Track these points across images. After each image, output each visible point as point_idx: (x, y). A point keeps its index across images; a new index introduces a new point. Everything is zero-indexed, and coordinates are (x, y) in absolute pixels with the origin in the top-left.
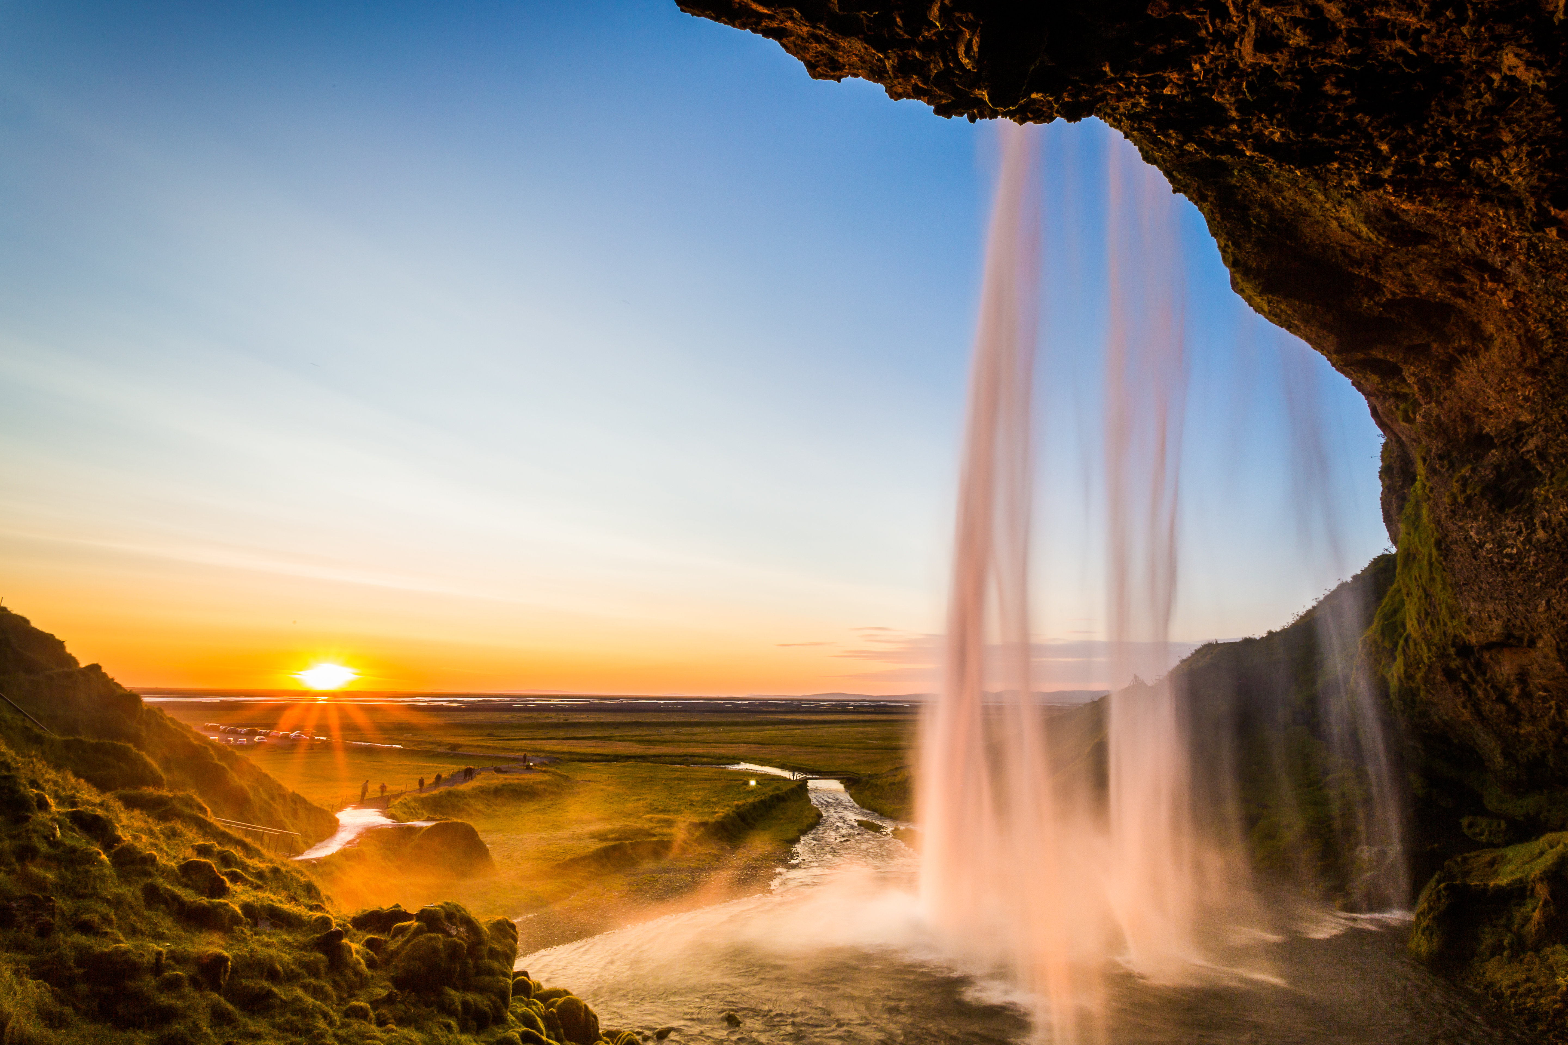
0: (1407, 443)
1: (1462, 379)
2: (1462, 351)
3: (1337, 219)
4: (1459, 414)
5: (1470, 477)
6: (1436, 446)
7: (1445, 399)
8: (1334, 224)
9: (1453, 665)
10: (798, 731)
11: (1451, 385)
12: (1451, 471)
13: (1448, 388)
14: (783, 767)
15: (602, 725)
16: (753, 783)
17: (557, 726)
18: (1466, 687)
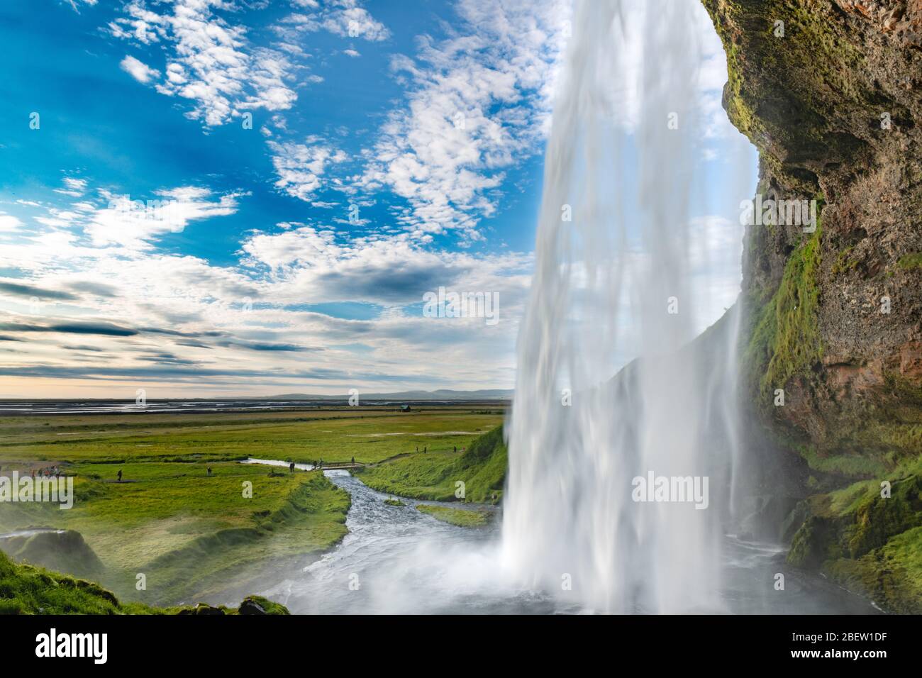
1: (855, 190)
2: (860, 172)
4: (848, 213)
5: (850, 256)
6: (831, 233)
7: (843, 201)
9: (807, 376)
11: (847, 193)
12: (837, 250)
13: (845, 195)
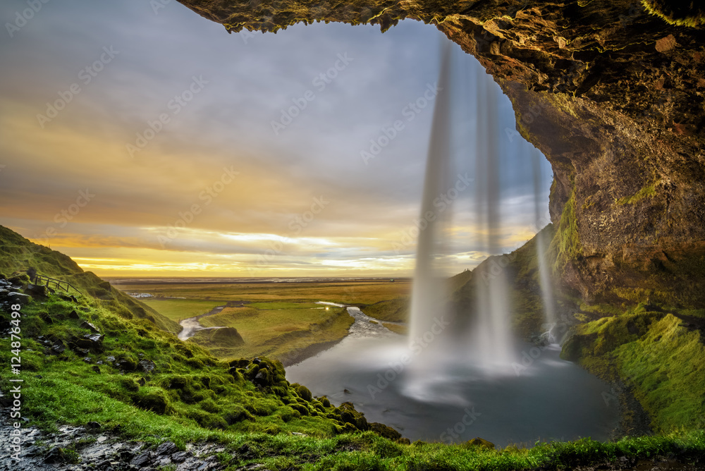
0: (565, 186)
1: (591, 166)
2: (593, 156)
3: (561, 107)
4: (589, 178)
5: (591, 200)
6: (580, 189)
7: (585, 172)
8: (560, 109)
9: (576, 263)
10: (337, 289)
11: (588, 167)
12: (584, 197)
13: (586, 168)
14: (335, 303)
15: (262, 288)
16: (327, 309)
17: (244, 289)
18: (579, 270)
